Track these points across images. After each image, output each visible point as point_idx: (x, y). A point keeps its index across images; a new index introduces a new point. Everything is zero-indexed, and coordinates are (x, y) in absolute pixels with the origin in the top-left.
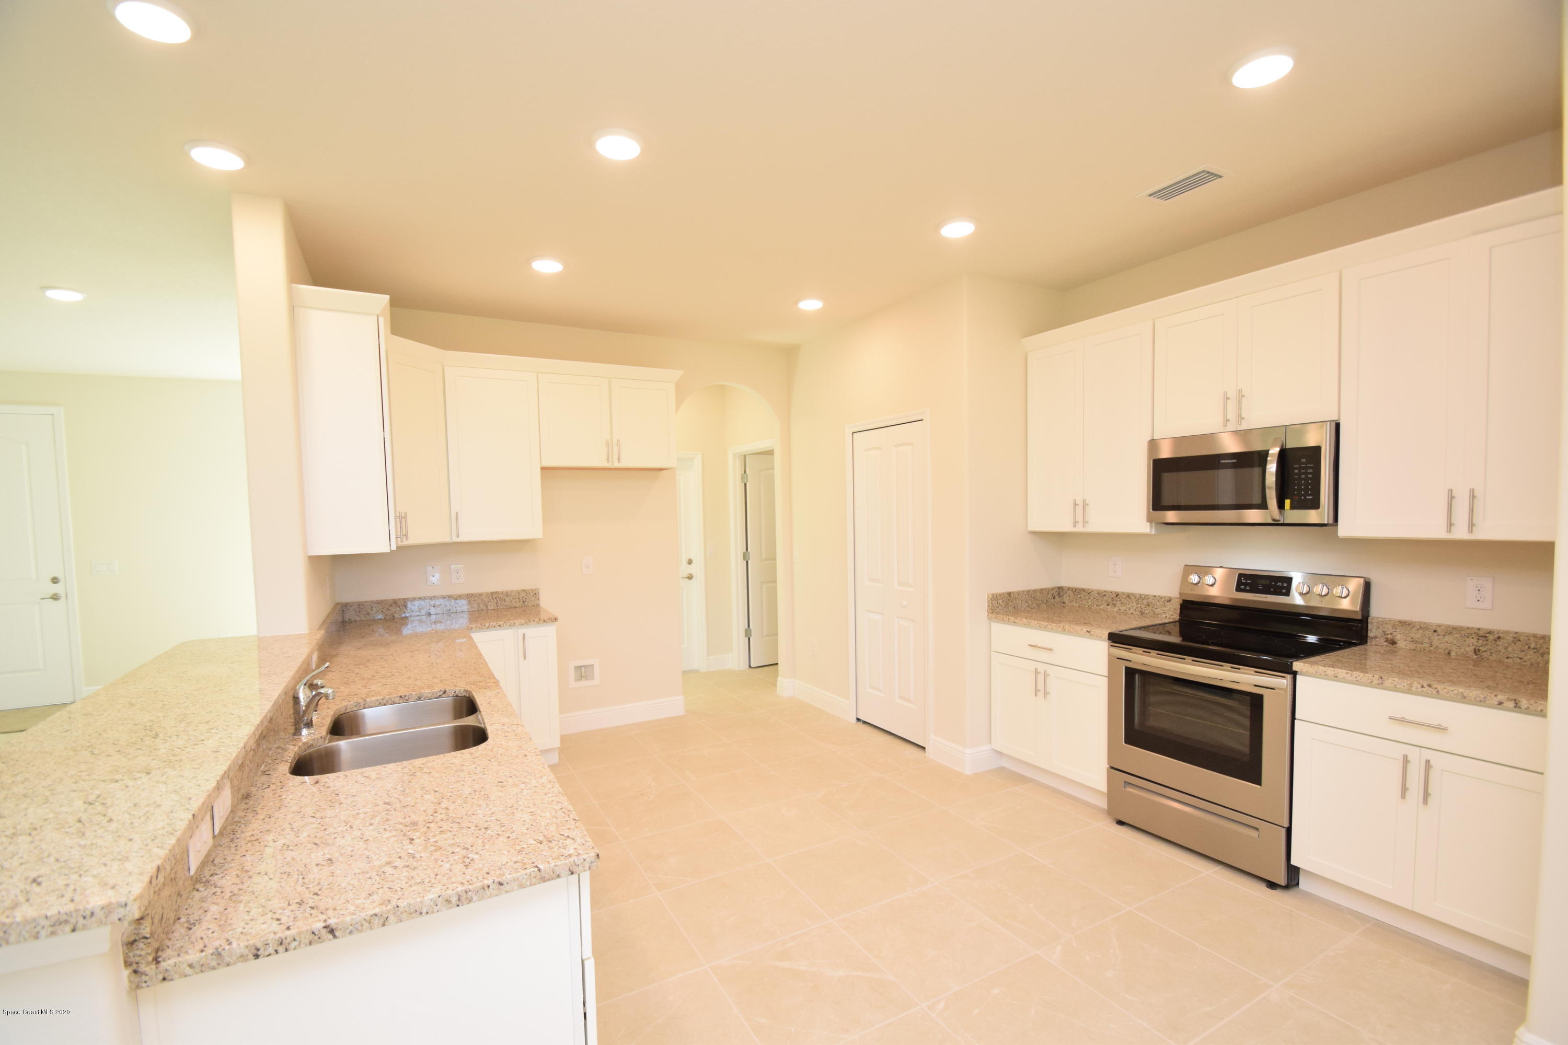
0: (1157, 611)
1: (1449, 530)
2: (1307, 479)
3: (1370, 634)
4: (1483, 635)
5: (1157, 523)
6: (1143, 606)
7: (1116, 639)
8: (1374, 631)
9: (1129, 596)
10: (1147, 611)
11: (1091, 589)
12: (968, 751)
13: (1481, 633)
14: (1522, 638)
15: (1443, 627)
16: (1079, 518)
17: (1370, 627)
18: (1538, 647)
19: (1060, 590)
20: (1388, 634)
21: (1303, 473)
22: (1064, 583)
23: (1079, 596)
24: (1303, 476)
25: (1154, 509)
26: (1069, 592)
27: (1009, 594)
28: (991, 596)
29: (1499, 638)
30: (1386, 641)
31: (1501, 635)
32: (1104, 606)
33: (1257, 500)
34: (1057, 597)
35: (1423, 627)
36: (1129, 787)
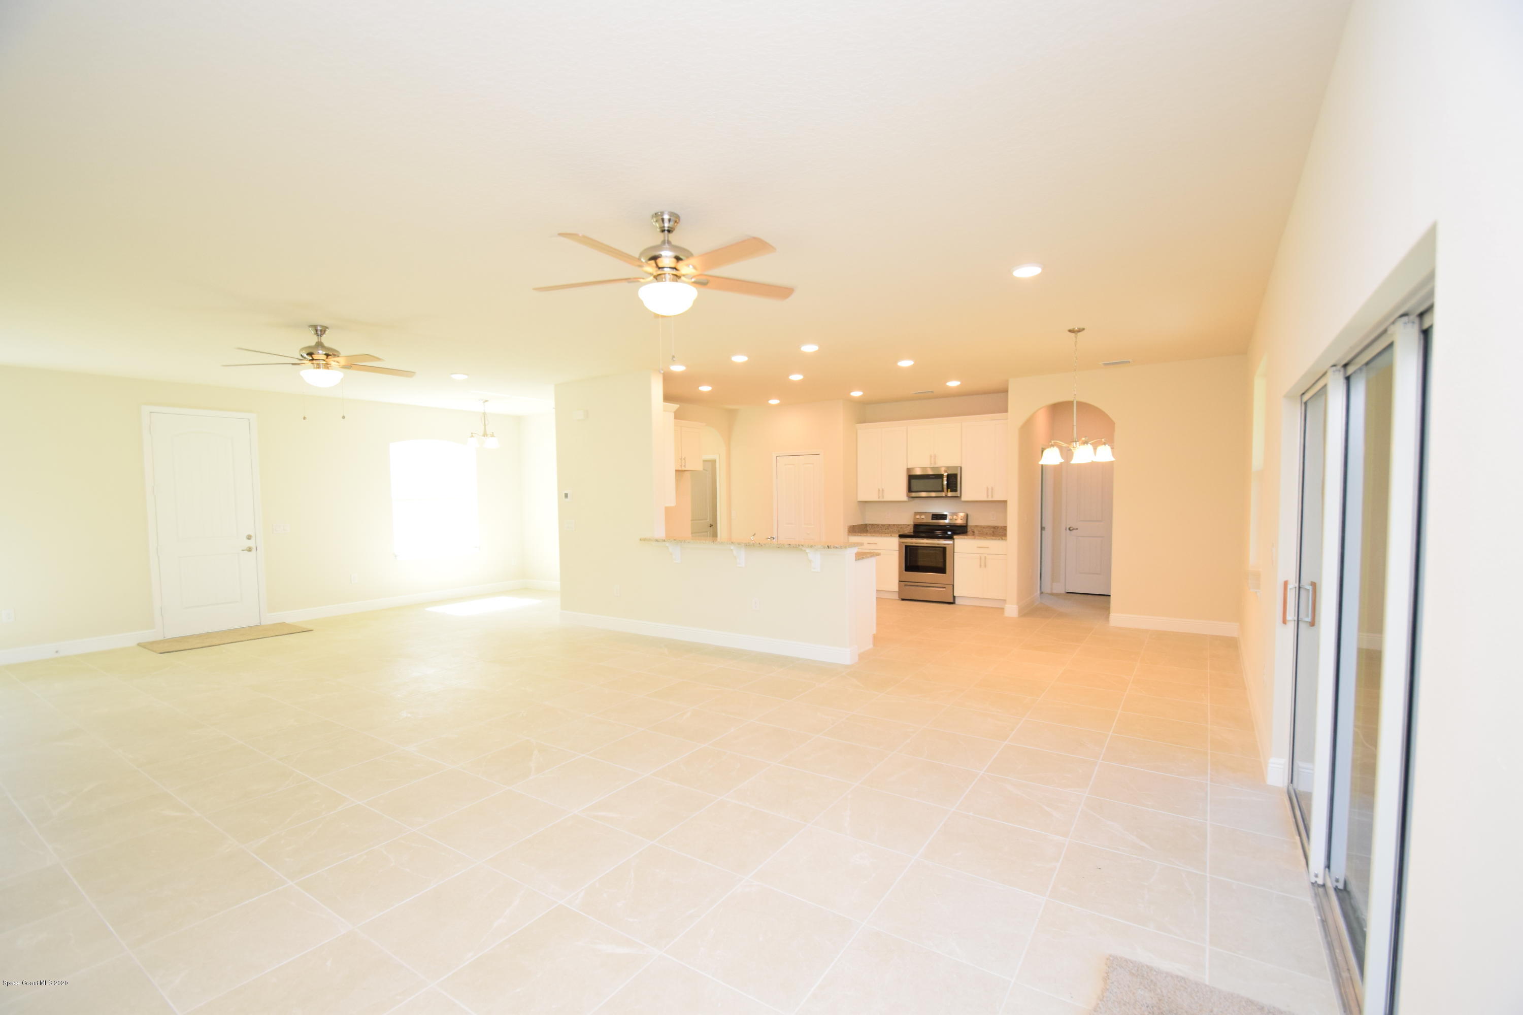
0: (904, 530)
1: (987, 498)
2: (953, 483)
3: (968, 530)
4: (993, 524)
5: (909, 497)
6: (899, 529)
7: (901, 536)
8: (970, 528)
9: (894, 525)
11: (879, 524)
13: (994, 527)
15: (984, 524)
16: (880, 495)
17: (968, 528)
18: (1004, 525)
19: (866, 525)
20: (973, 528)
21: (953, 481)
22: (867, 522)
23: (874, 527)
25: (907, 492)
26: (869, 526)
27: (853, 526)
28: (849, 527)
30: (973, 530)
31: (997, 524)
32: (884, 530)
33: (940, 489)
35: (981, 527)
36: (907, 587)
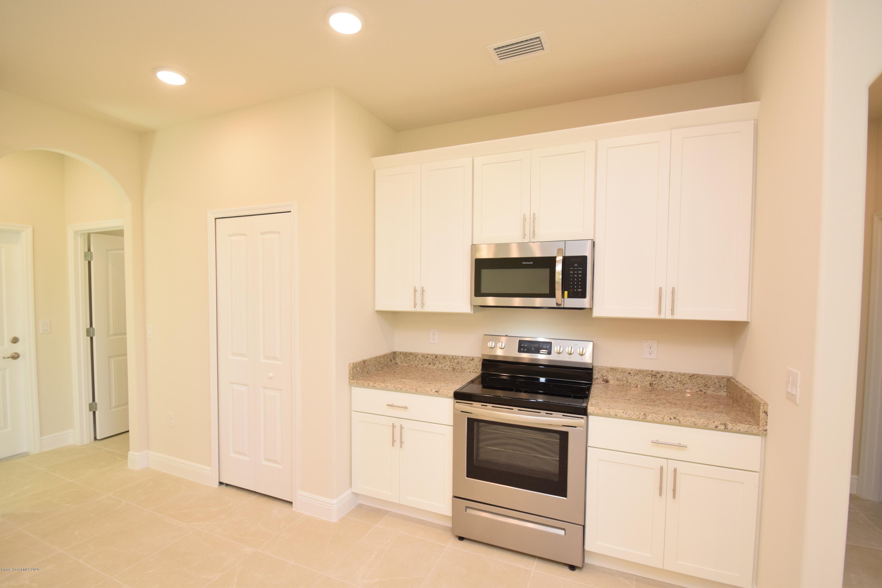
0: (464, 367)
1: (660, 313)
2: (578, 278)
3: (595, 377)
4: (655, 375)
5: (477, 306)
6: (454, 364)
7: (459, 396)
8: (596, 374)
9: (444, 357)
10: (458, 367)
11: (417, 353)
12: (335, 501)
13: (653, 373)
14: (674, 375)
15: (633, 371)
16: (418, 302)
17: (594, 372)
18: (681, 380)
19: (394, 354)
20: (604, 376)
21: (576, 274)
22: (396, 349)
23: (408, 358)
24: (576, 276)
25: (476, 295)
26: (400, 356)
27: (364, 362)
28: (352, 365)
29: (662, 376)
30: (603, 381)
31: (663, 374)
32: (426, 365)
33: (547, 292)
34: (393, 360)
35: (623, 371)
36: (469, 511)
